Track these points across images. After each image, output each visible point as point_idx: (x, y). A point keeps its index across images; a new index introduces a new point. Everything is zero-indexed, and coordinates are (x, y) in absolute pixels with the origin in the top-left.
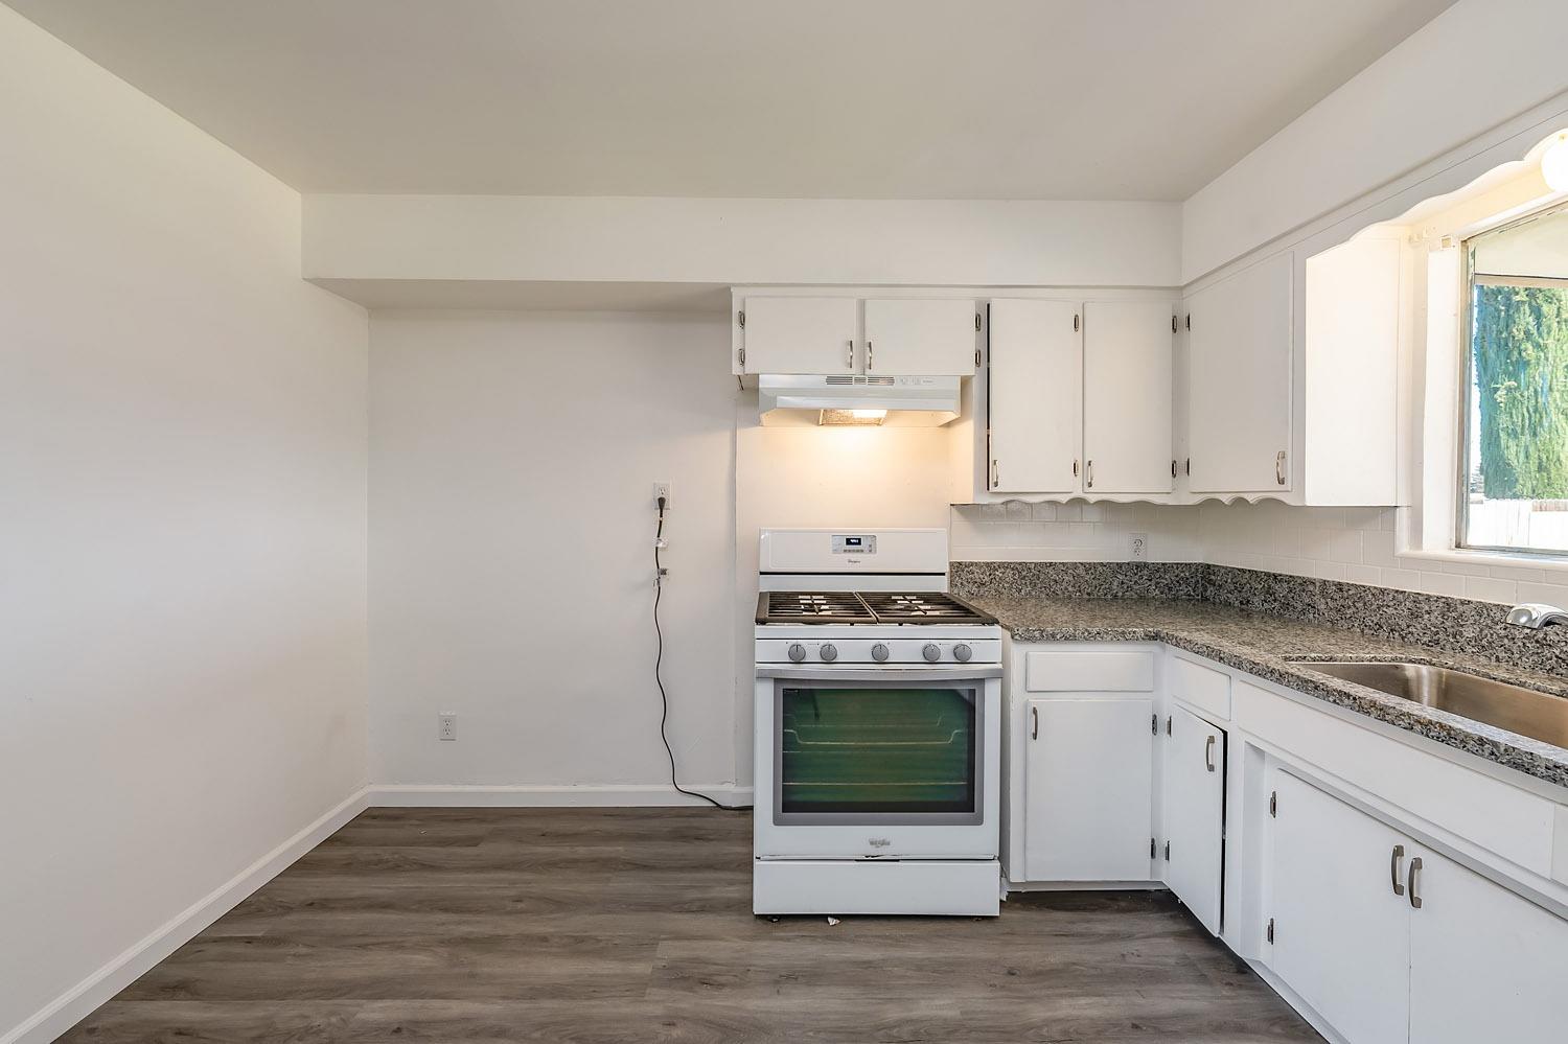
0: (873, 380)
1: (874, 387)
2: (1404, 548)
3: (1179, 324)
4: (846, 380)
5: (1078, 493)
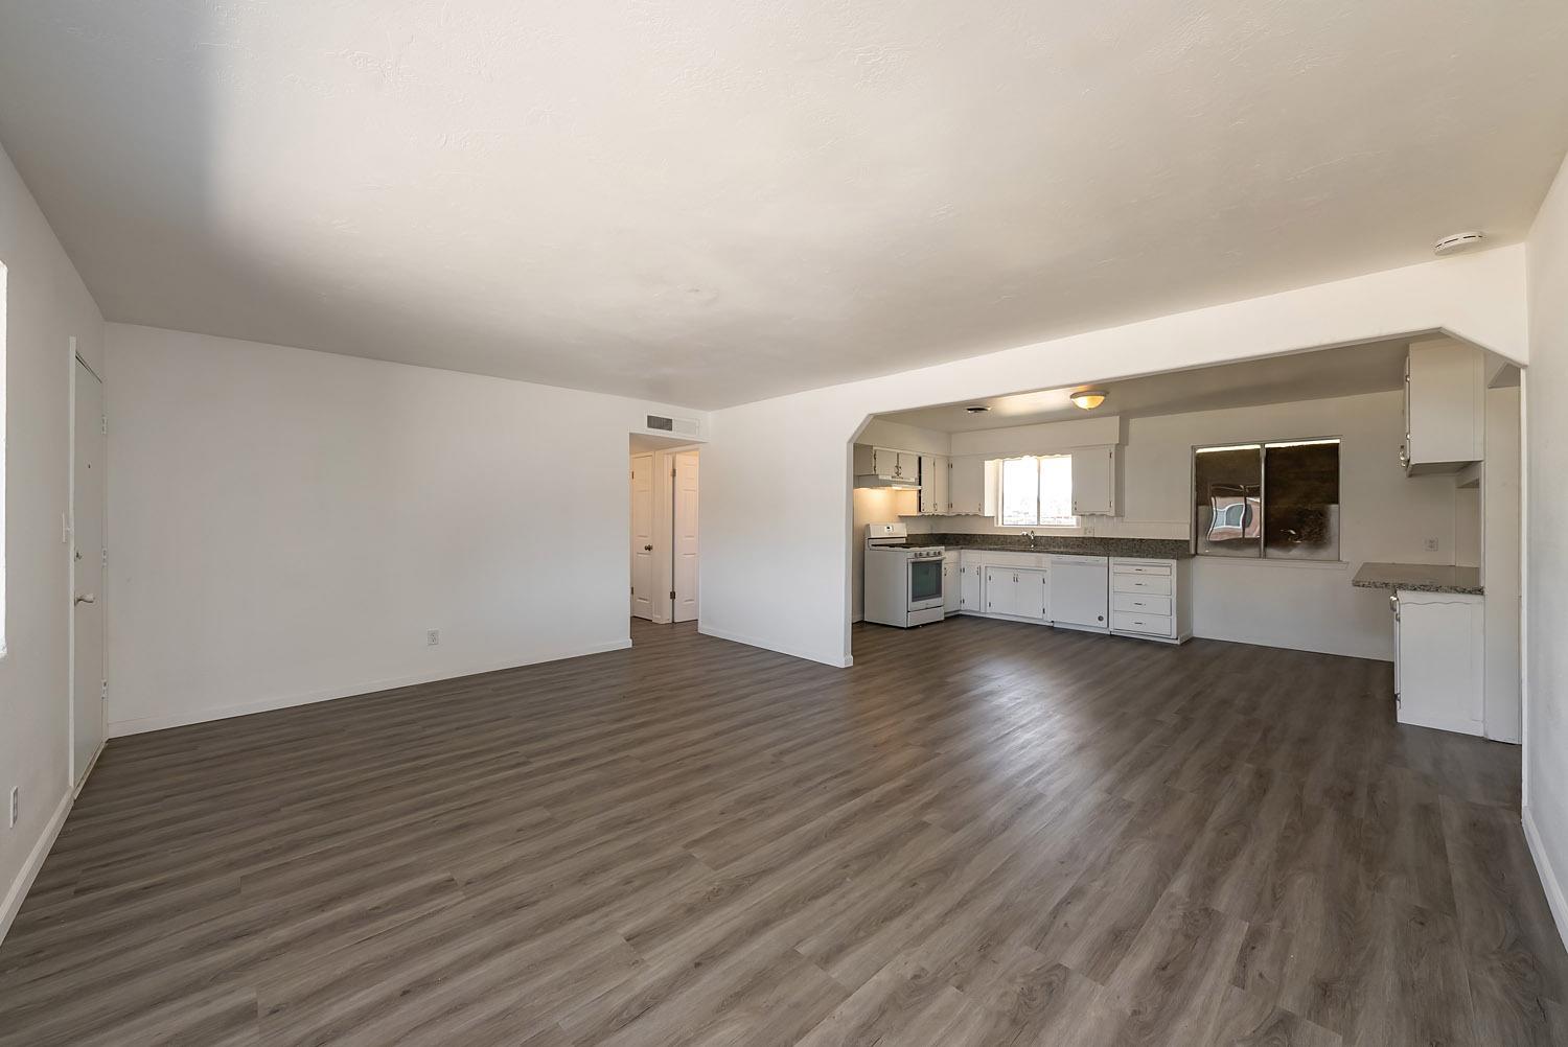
0: (899, 477)
1: (899, 479)
2: (995, 526)
3: (950, 466)
4: (894, 477)
5: (934, 513)
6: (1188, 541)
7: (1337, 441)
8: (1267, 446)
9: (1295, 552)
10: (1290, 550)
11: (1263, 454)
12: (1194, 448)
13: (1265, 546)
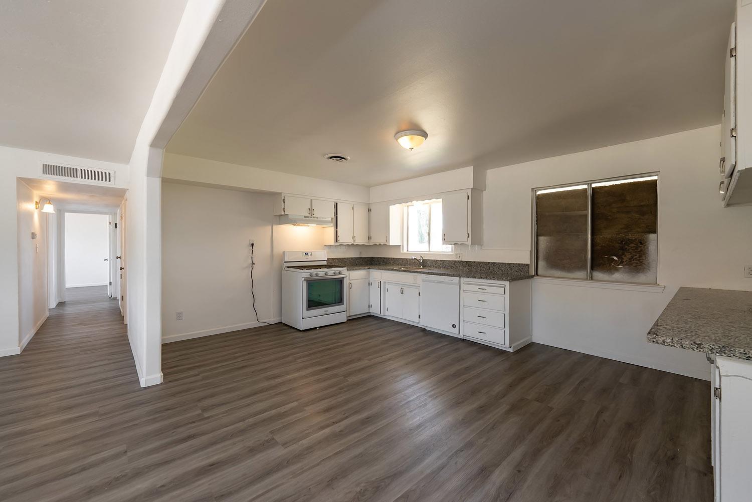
0: (314, 217)
1: (314, 219)
2: (401, 252)
3: (369, 210)
4: (308, 217)
5: (353, 243)
6: (528, 265)
7: (655, 178)
8: (594, 185)
9: (617, 276)
10: (613, 274)
11: (590, 192)
12: (534, 190)
13: (592, 268)
